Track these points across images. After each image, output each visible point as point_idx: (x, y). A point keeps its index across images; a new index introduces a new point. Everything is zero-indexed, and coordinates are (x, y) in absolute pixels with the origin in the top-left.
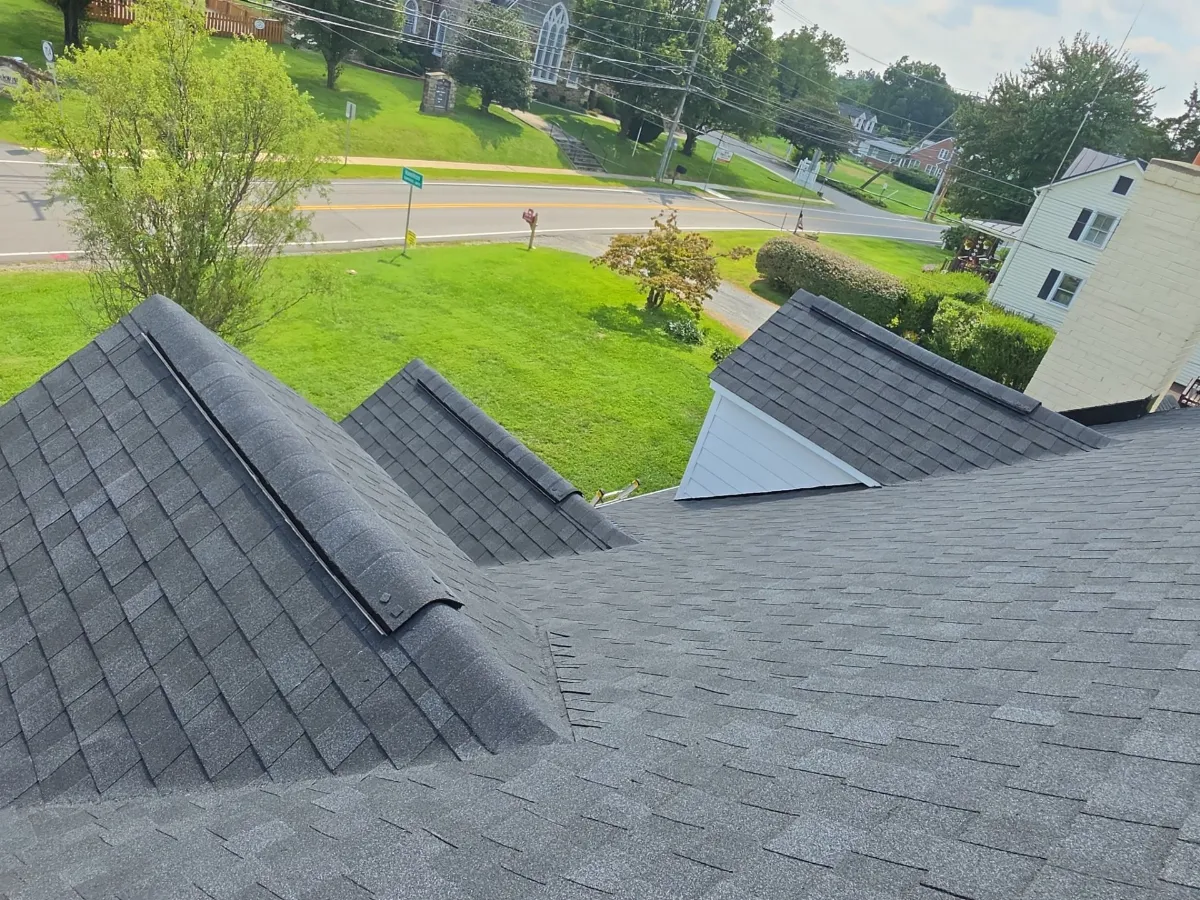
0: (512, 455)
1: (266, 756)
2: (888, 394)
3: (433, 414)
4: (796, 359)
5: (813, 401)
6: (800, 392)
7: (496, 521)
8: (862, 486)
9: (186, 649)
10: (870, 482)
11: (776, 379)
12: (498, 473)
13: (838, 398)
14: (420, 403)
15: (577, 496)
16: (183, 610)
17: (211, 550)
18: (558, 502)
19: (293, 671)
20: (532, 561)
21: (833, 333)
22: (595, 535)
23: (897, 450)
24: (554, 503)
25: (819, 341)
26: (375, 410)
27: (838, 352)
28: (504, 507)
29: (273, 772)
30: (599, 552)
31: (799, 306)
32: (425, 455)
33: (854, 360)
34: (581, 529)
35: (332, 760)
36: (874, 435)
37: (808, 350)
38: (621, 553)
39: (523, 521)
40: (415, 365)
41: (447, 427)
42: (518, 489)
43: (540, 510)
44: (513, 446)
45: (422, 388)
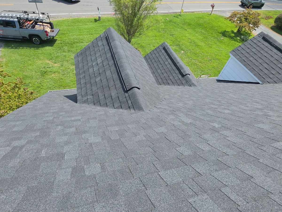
0: (178, 65)
1: (108, 105)
2: (275, 62)
3: (165, 54)
4: (254, 50)
5: (254, 61)
6: (251, 59)
7: (171, 77)
8: (258, 83)
9: (102, 87)
10: (260, 83)
11: (247, 55)
12: (174, 68)
13: (261, 61)
14: (163, 51)
15: (189, 75)
16: (103, 82)
17: (108, 73)
18: (184, 75)
19: (114, 93)
20: (175, 86)
21: (266, 44)
22: (189, 83)
23: (271, 76)
24: (183, 76)
25: (262, 46)
26: (155, 52)
27: (266, 49)
28: (174, 75)
29: (108, 107)
30: (189, 87)
31: (260, 36)
32: (162, 62)
33: (270, 52)
34: (187, 82)
35: (115, 107)
36: (266, 71)
37: (258, 48)
38: (192, 88)
39: (176, 78)
40: (164, 43)
41: (167, 57)
42: (177, 72)
43: (180, 76)
44: (178, 63)
45: (164, 49)
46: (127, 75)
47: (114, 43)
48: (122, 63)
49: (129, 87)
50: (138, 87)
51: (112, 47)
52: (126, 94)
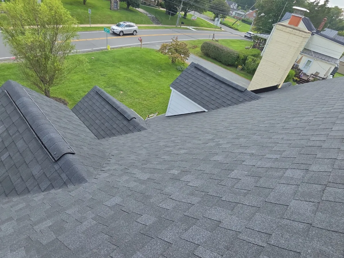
0: (119, 110)
1: (30, 189)
2: (212, 88)
3: (100, 100)
4: (190, 80)
5: (194, 91)
6: (191, 89)
7: (115, 126)
8: (204, 111)
9: (14, 167)
10: (206, 111)
11: (186, 86)
12: (115, 114)
13: (200, 90)
14: (97, 97)
15: (135, 119)
16: (14, 158)
17: (20, 144)
18: (129, 121)
19: (36, 170)
20: (123, 135)
21: (199, 73)
22: (138, 128)
23: (213, 102)
25: (196, 75)
26: (86, 100)
27: (201, 78)
28: (117, 122)
29: (31, 192)
30: (138, 132)
31: (192, 66)
32: (98, 110)
33: (204, 80)
34: (135, 127)
35: (43, 189)
36: (207, 99)
37: (193, 78)
38: (142, 133)
39: (121, 125)
40: (95, 87)
41: (103, 103)
42: (120, 118)
43: (125, 122)
44: (119, 107)
45: (97, 93)
46: (51, 140)
47: (20, 101)
48: (39, 126)
49: (57, 156)
50: (71, 152)
51: (18, 106)
52: (56, 167)
